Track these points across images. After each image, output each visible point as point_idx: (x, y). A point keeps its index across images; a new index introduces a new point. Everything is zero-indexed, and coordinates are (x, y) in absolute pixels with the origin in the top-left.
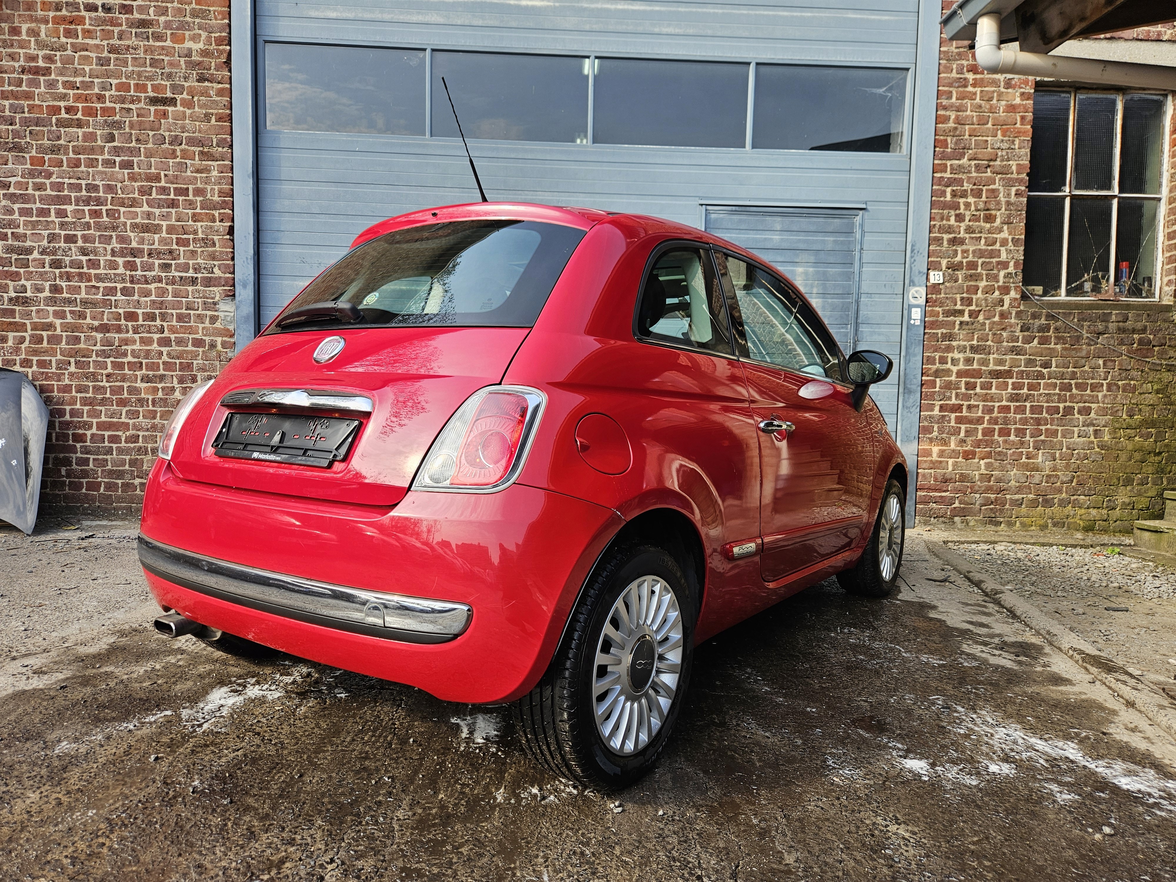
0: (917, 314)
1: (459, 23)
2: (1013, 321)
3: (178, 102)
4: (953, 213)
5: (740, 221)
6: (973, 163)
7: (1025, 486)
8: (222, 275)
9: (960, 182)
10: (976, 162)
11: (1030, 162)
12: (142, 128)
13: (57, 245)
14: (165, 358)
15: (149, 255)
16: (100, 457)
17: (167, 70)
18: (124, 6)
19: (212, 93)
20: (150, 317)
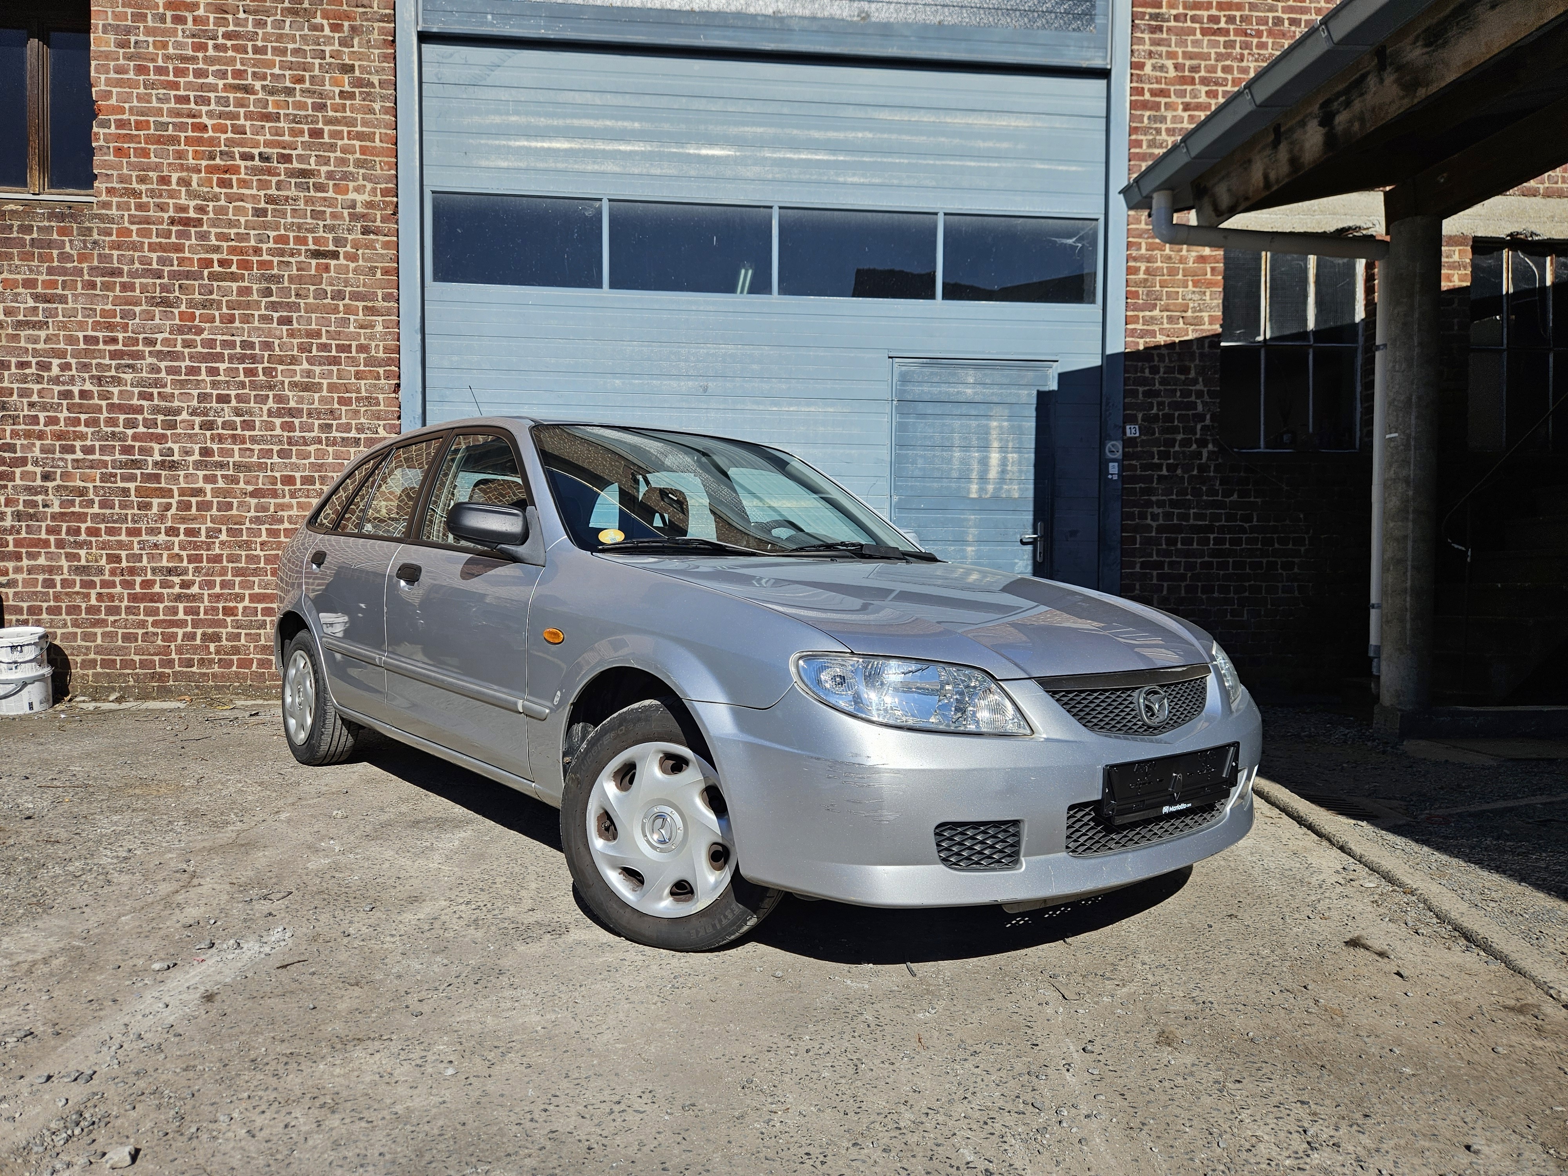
0: (1113, 468)
1: (636, 171)
2: (1212, 474)
3: (341, 256)
4: (1147, 364)
5: (932, 373)
6: (1165, 314)
8: (388, 435)
9: (1153, 333)
10: (1168, 313)
11: (1223, 313)
12: (302, 282)
13: (208, 406)
15: (310, 415)
16: (253, 631)
17: (328, 222)
18: (283, 155)
19: (378, 246)
20: (309, 480)
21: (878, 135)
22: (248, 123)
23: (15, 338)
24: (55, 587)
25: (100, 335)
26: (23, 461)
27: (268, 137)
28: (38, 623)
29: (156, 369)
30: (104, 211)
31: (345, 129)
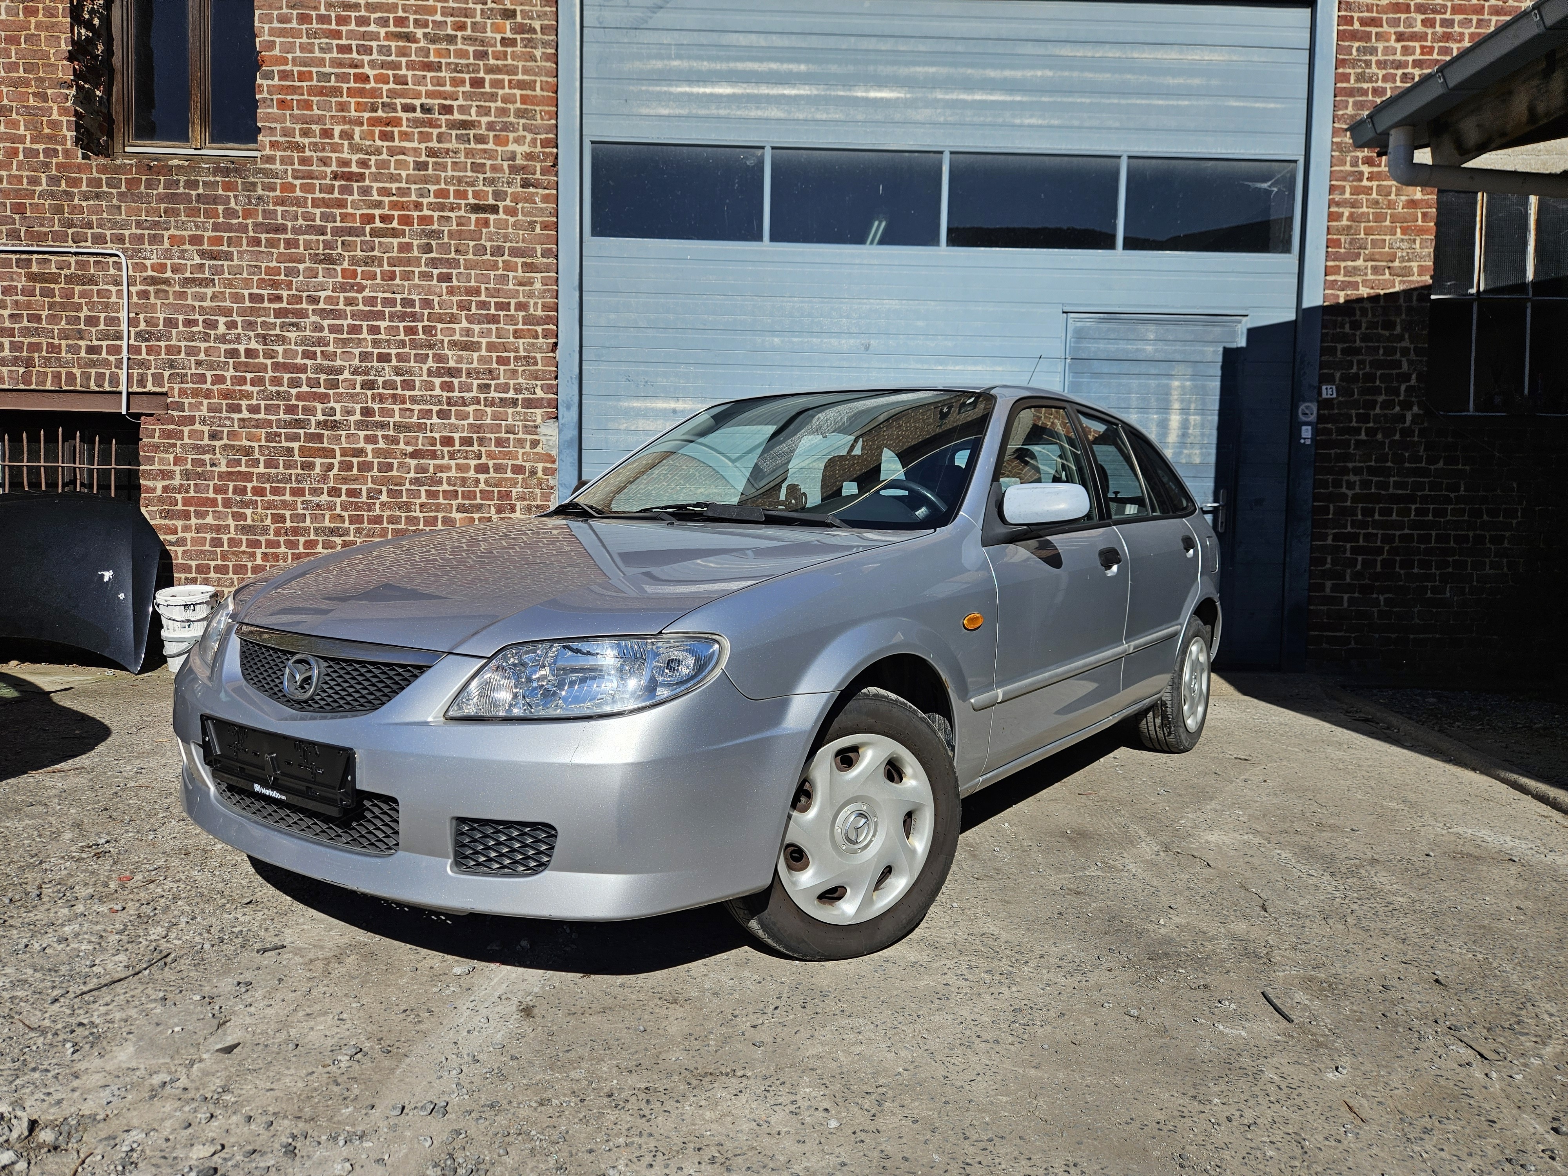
0: (1307, 432)
1: (801, 116)
2: (1416, 438)
3: (501, 210)
4: (1347, 320)
5: (1110, 330)
6: (1370, 264)
8: (545, 396)
9: (1355, 286)
10: (1372, 263)
11: (1434, 263)
12: (462, 237)
13: (369, 365)
14: (482, 486)
15: (469, 374)
17: (488, 175)
18: (444, 106)
19: (538, 200)
20: (467, 442)
21: (1059, 73)
22: (410, 73)
23: (182, 295)
24: (222, 546)
25: (265, 292)
26: (191, 420)
27: (430, 87)
28: (206, 582)
29: (319, 328)
30: (267, 166)
31: (506, 78)
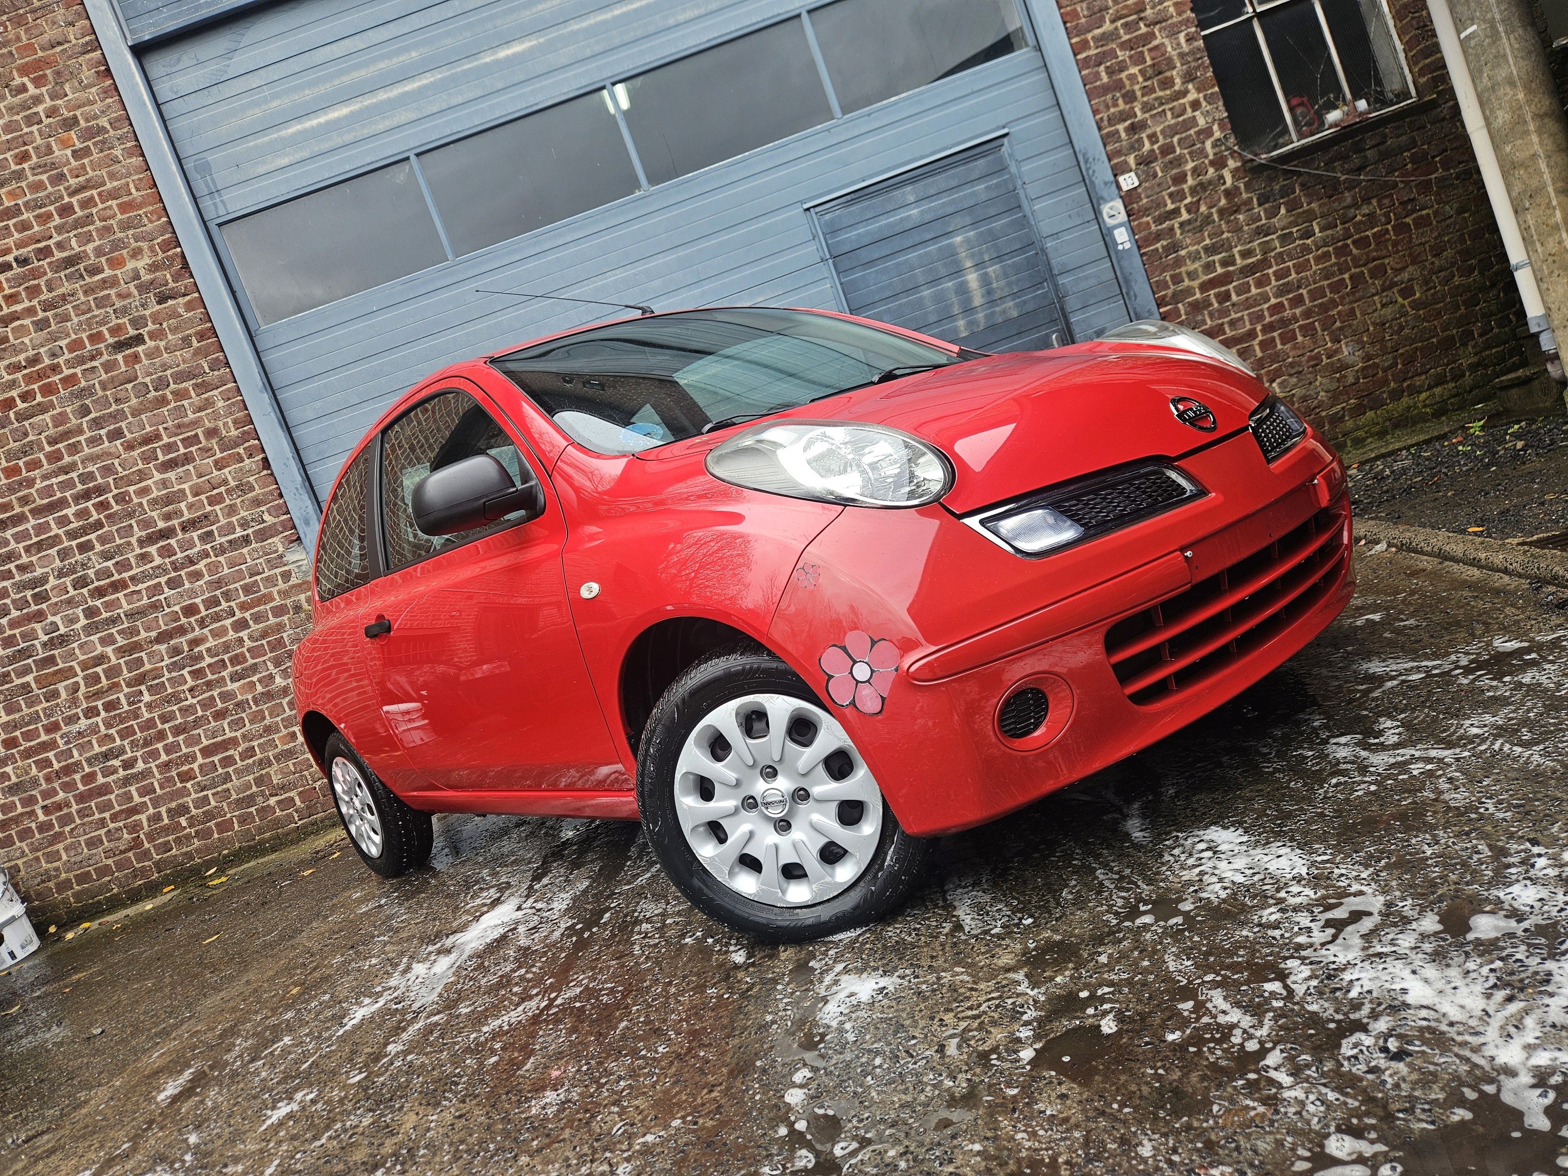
0: (1122, 236)
1: (435, 110)
2: (1245, 196)
3: (146, 338)
4: (1118, 95)
5: (863, 209)
6: (1119, 24)
7: (1341, 393)
8: (276, 520)
9: (1113, 54)
10: (1122, 21)
12: (116, 384)
13: (73, 561)
14: (248, 643)
15: (184, 529)
16: (219, 789)
17: (118, 305)
18: (40, 250)
19: (181, 311)
20: (213, 602)
27: (17, 236)
31: (94, 192)
